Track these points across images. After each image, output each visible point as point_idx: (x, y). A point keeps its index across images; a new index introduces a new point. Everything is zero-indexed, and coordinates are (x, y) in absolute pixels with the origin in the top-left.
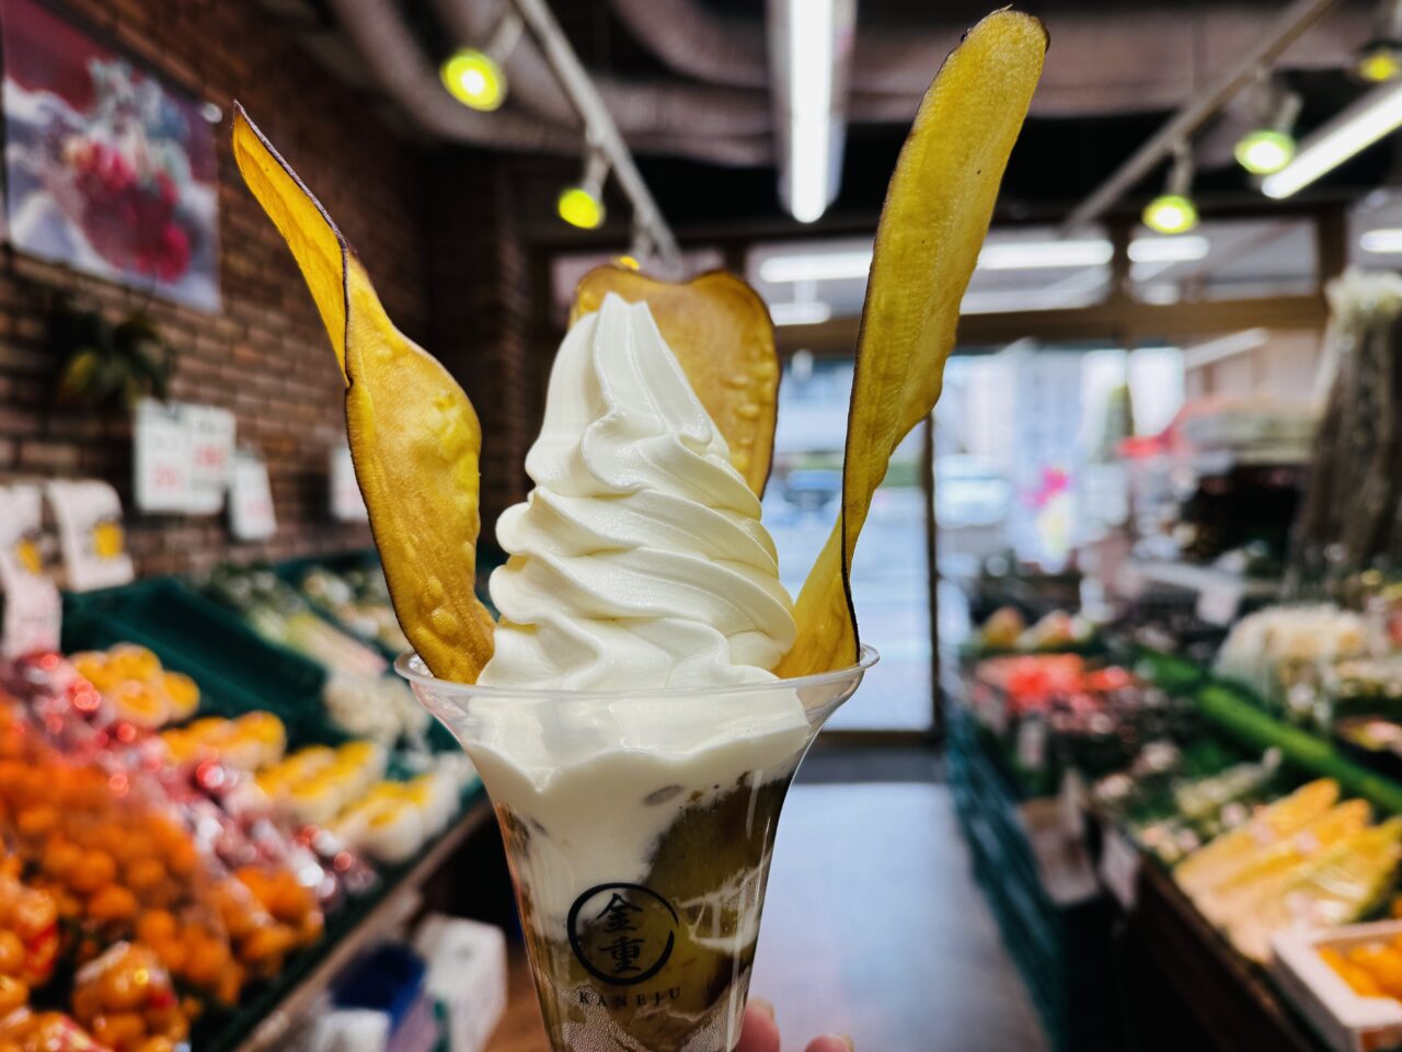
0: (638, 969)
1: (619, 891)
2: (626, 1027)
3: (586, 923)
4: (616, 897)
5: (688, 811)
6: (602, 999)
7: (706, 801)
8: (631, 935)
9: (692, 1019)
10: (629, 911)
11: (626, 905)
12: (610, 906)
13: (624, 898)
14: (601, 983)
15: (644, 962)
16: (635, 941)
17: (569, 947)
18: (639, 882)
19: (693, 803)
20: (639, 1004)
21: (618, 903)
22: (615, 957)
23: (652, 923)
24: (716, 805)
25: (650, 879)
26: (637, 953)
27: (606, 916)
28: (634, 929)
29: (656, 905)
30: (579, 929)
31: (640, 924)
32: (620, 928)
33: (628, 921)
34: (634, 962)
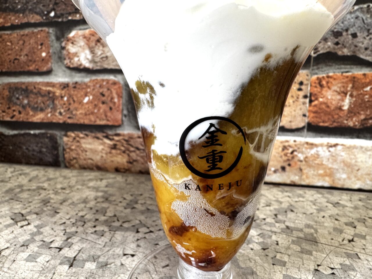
1: (214, 122)
2: (210, 202)
3: (191, 142)
4: (212, 125)
5: (261, 69)
6: (198, 187)
7: (273, 62)
8: (219, 148)
9: (244, 199)
10: (219, 134)
11: (218, 130)
12: (207, 131)
13: (217, 126)
14: (198, 178)
15: (224, 165)
18: (226, 116)
19: (265, 63)
20: (220, 189)
21: (213, 129)
22: (208, 162)
23: (231, 142)
24: (278, 68)
26: (221, 159)
27: (204, 138)
28: (221, 145)
30: (187, 147)
31: (225, 143)
32: (213, 144)
33: (218, 140)
34: (219, 165)
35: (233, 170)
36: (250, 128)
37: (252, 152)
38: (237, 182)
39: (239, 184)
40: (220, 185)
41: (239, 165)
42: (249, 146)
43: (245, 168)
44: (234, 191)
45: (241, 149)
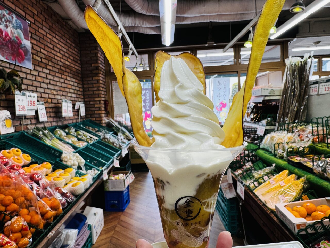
0: (192, 217)
1: (188, 198)
2: (188, 230)
3: (179, 206)
4: (188, 199)
5: (206, 179)
6: (183, 224)
7: (210, 177)
8: (191, 208)
9: (203, 229)
10: (191, 203)
11: (190, 201)
12: (186, 202)
13: (190, 200)
14: (182, 220)
15: (193, 215)
16: (192, 210)
17: (175, 211)
18: (193, 196)
19: (208, 177)
20: (192, 225)
21: (188, 201)
22: (187, 214)
23: (196, 206)
24: (212, 178)
25: (196, 195)
26: (192, 213)
27: (185, 204)
28: (192, 207)
29: (197, 201)
30: (178, 207)
31: (193, 206)
32: (188, 207)
33: (190, 205)
34: (191, 215)
35: (197, 217)
36: (203, 200)
37: (205, 209)
38: (199, 222)
39: (200, 223)
40: (192, 223)
41: (199, 215)
42: (203, 207)
43: (202, 216)
44: (198, 226)
45: (200, 209)
